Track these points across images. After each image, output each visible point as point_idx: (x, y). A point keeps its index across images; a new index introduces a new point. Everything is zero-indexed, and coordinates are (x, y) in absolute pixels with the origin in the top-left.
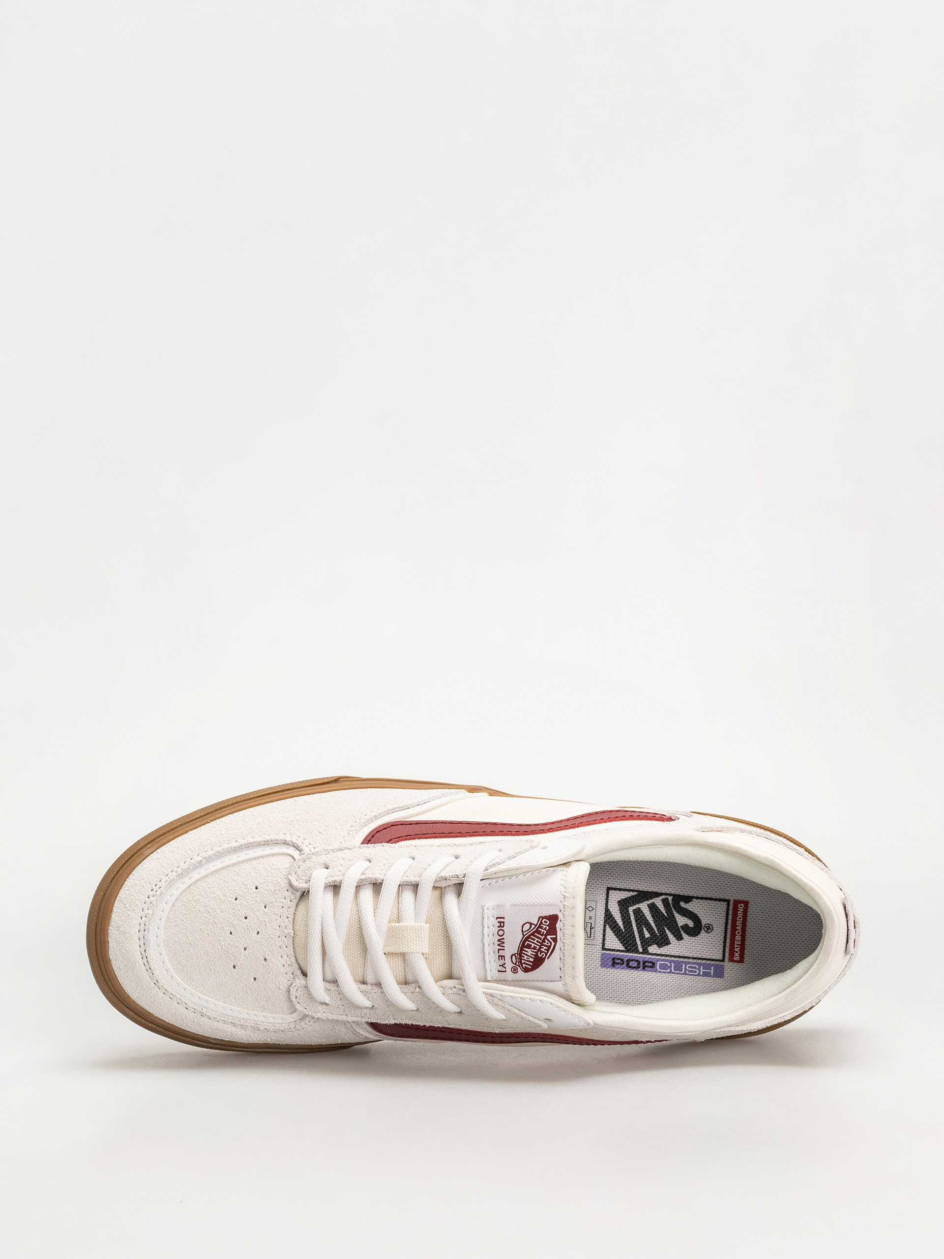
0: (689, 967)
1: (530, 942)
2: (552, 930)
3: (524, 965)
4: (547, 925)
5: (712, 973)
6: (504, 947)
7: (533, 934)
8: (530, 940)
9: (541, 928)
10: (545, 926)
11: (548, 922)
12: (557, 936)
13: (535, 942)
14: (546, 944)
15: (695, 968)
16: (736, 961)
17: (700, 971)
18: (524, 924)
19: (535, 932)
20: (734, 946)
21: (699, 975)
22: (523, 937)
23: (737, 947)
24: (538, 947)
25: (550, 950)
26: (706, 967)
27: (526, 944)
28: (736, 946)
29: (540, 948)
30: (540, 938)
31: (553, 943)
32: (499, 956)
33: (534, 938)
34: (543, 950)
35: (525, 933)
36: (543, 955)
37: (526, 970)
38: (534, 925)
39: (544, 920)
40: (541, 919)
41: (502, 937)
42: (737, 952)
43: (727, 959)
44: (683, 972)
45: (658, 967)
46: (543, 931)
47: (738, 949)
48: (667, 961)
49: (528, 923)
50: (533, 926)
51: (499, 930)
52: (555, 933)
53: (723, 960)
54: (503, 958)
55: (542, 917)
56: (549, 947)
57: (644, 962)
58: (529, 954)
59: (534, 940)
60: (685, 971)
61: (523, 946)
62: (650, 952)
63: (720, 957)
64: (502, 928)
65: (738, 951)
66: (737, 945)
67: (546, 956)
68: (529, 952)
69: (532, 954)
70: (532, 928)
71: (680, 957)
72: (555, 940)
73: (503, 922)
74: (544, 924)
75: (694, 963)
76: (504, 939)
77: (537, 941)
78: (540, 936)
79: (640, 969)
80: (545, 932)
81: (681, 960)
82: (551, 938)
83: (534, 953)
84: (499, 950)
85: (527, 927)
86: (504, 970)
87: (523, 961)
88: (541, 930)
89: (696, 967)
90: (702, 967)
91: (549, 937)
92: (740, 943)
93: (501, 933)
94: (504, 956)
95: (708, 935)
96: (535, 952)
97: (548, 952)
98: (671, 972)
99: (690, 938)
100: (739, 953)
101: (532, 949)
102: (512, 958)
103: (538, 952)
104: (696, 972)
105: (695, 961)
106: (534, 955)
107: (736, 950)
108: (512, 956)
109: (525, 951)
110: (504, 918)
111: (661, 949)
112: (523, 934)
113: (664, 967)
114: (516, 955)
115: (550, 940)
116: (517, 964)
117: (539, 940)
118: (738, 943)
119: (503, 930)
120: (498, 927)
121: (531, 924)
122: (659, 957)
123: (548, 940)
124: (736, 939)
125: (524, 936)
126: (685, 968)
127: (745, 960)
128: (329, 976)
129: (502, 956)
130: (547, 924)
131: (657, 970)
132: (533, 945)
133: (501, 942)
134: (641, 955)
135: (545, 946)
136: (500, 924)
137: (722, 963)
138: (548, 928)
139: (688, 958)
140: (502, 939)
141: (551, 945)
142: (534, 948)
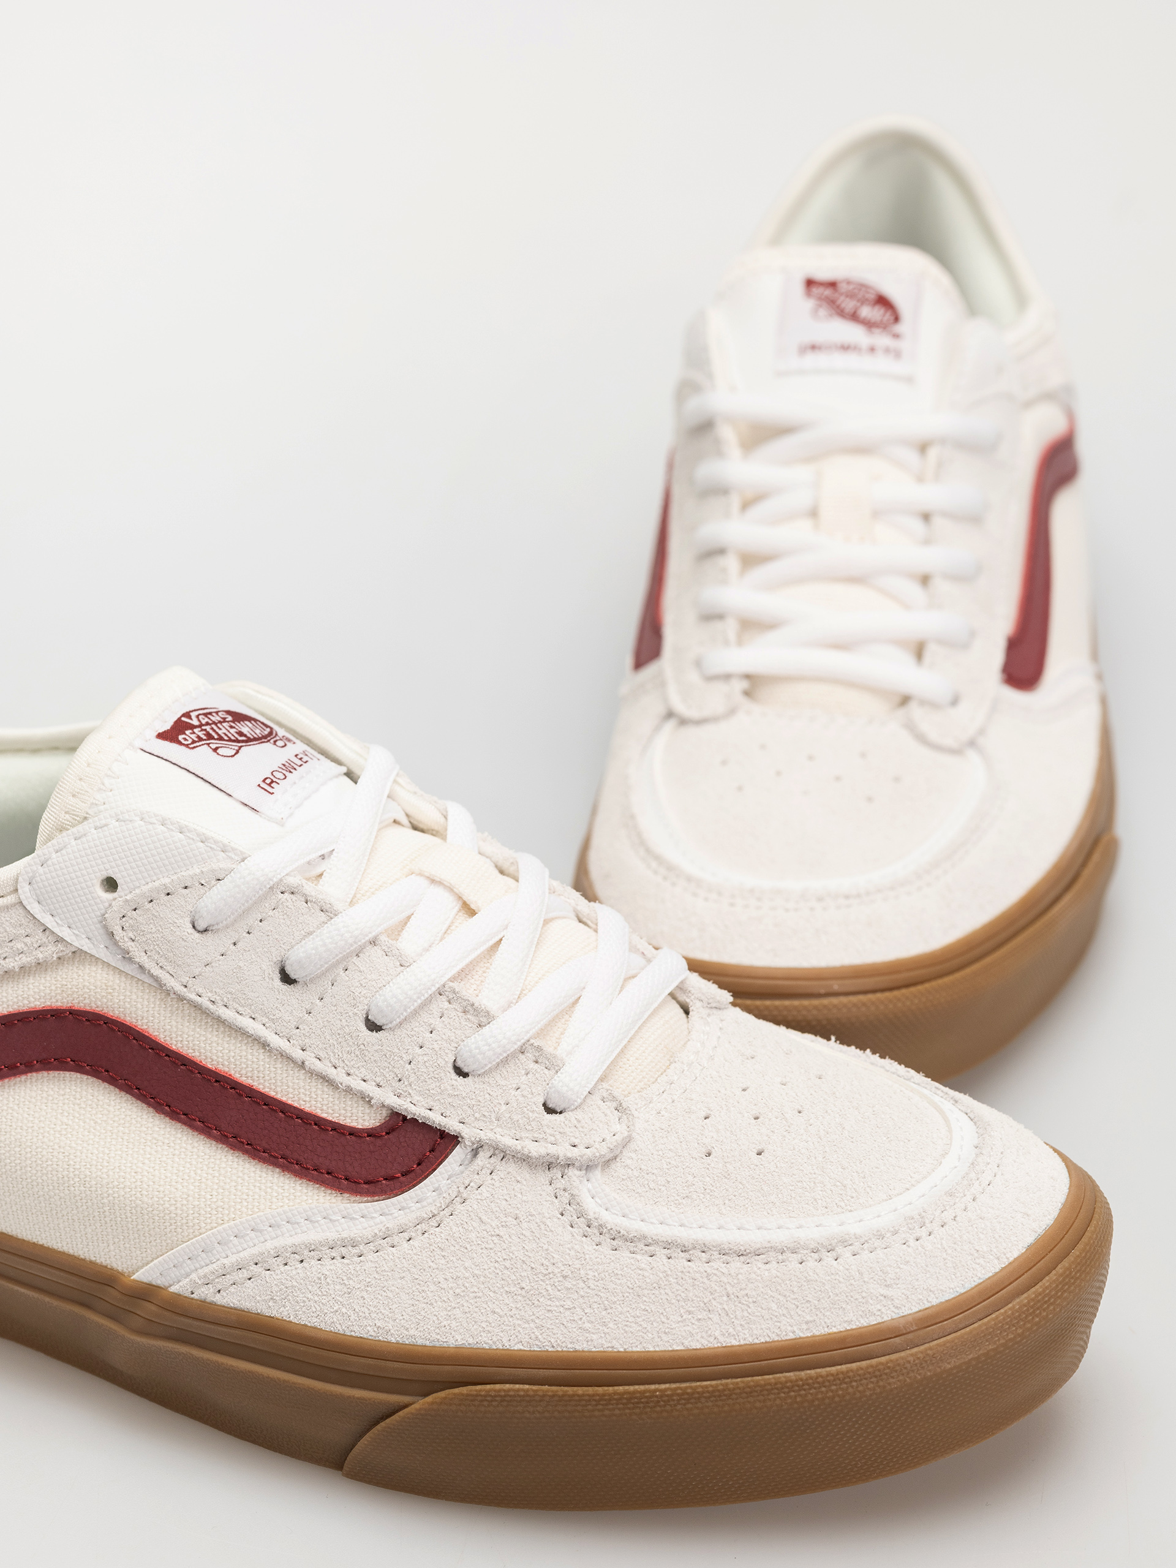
1: (234, 736)
2: (181, 726)
3: (266, 730)
4: (187, 735)
6: (287, 762)
7: (221, 739)
10: (192, 736)
11: (181, 737)
12: (181, 717)
13: (224, 731)
14: (207, 720)
19: (215, 740)
24: (224, 725)
25: (206, 711)
27: (244, 739)
29: (221, 722)
30: (213, 730)
31: (194, 714)
32: (304, 764)
33: (223, 735)
34: (219, 718)
35: (235, 749)
36: (222, 715)
37: (268, 726)
38: (209, 747)
39: (185, 742)
40: (192, 746)
46: (199, 734)
49: (219, 754)
50: (213, 745)
51: (279, 780)
52: (179, 723)
54: (298, 757)
55: (186, 747)
56: (206, 715)
58: (248, 729)
59: (224, 733)
64: (272, 778)
68: (244, 730)
69: (242, 726)
70: (218, 746)
72: (186, 715)
74: (191, 738)
76: (279, 768)
77: (221, 730)
78: (210, 731)
80: (196, 731)
82: (193, 720)
84: (299, 767)
85: (225, 752)
88: (202, 736)
91: (196, 723)
93: (279, 776)
96: (235, 725)
97: (213, 712)
101: (236, 730)
102: (284, 747)
103: (229, 722)
106: (239, 724)
108: (281, 748)
110: (259, 785)
114: (271, 743)
116: (279, 738)
117: (216, 728)
119: (273, 776)
120: (278, 784)
121: (214, 750)
123: (200, 721)
125: (240, 748)
129: (299, 760)
130: (183, 736)
132: (231, 731)
133: (288, 768)
135: (210, 719)
138: (188, 732)
140: (283, 770)
141: (201, 715)
142: (231, 728)
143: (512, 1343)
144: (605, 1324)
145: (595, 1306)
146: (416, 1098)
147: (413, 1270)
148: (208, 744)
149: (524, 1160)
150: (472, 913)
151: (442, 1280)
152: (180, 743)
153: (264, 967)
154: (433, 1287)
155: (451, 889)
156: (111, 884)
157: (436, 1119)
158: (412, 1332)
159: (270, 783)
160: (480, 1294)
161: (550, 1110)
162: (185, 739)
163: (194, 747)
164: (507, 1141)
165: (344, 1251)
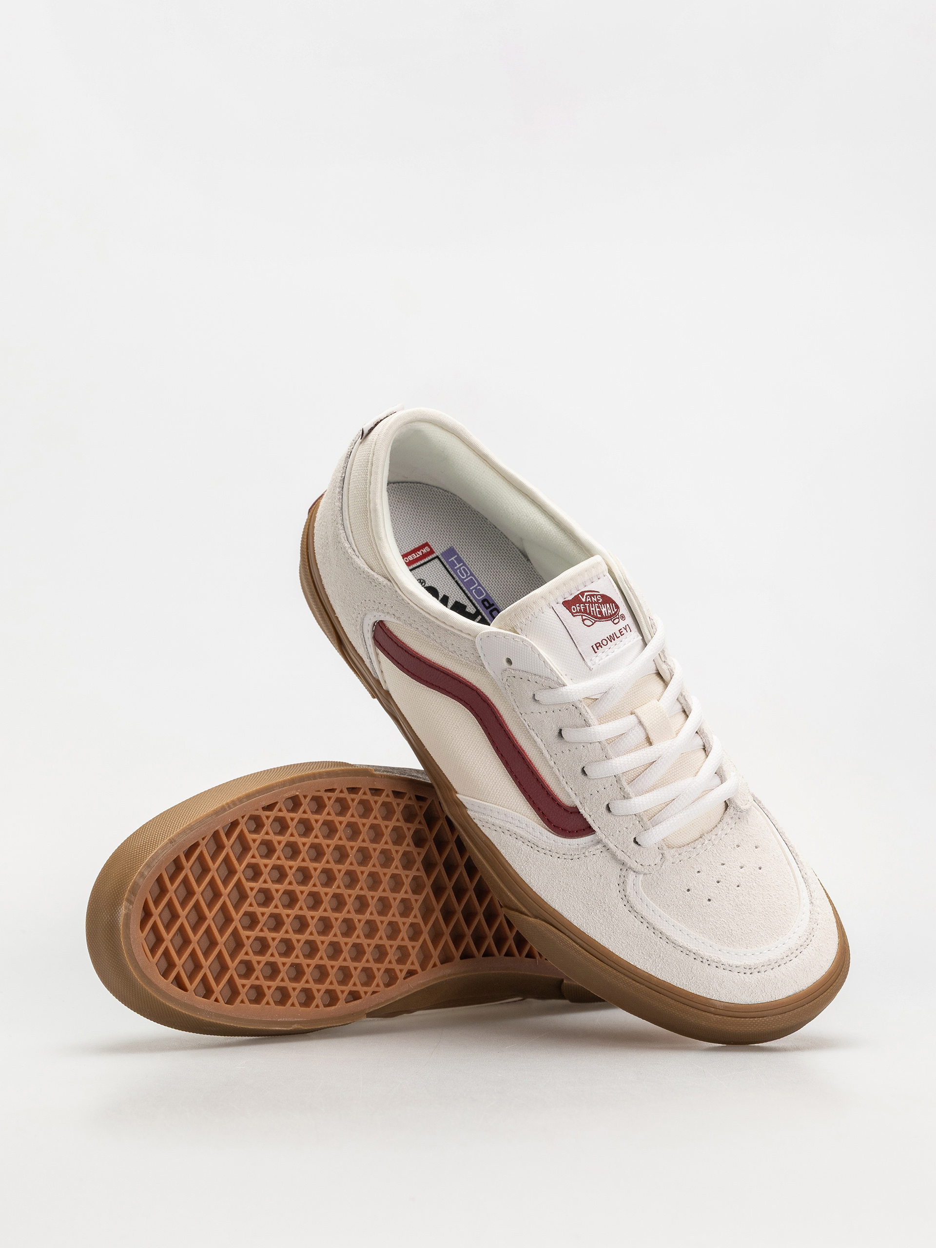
0: (463, 576)
1: (596, 613)
2: (576, 600)
3: (615, 610)
4: (576, 607)
5: (454, 557)
6: (613, 634)
7: (590, 614)
8: (595, 614)
9: (580, 610)
10: (578, 608)
11: (573, 607)
12: (579, 594)
13: (594, 609)
14: (590, 599)
15: (461, 572)
16: (430, 547)
17: (460, 567)
18: (587, 626)
19: (587, 613)
20: (419, 557)
21: (464, 565)
22: (597, 621)
23: (419, 554)
24: (596, 605)
25: (592, 593)
26: (453, 565)
27: (600, 616)
28: (418, 556)
29: (595, 603)
30: (589, 606)
31: (586, 594)
32: (622, 635)
33: (592, 611)
34: (596, 600)
35: (593, 621)
36: (599, 597)
37: (617, 607)
38: (582, 617)
39: (573, 611)
40: (575, 614)
41: (607, 639)
42: (422, 552)
43: (434, 556)
44: (471, 577)
45: (483, 596)
46: (582, 607)
47: (419, 553)
48: (472, 594)
49: (584, 623)
50: (584, 617)
51: (603, 645)
52: (577, 597)
53: (437, 557)
54: (621, 631)
55: (572, 614)
56: (591, 596)
57: (487, 608)
58: (606, 609)
59: (593, 610)
60: (469, 576)
61: (603, 618)
62: (475, 610)
63: (436, 560)
64: (601, 643)
65: (420, 552)
66: (416, 555)
67: (598, 595)
68: (604, 610)
69: (604, 607)
70: (586, 618)
71: (461, 588)
72: (582, 593)
73: (595, 644)
74: (577, 609)
75: (457, 575)
76: (607, 637)
77: (593, 608)
78: (588, 607)
79: (496, 607)
80: (582, 605)
81: (462, 585)
82: (583, 598)
83: (603, 606)
84: (617, 638)
85: (588, 622)
86: (627, 626)
87: (613, 612)
88: (582, 609)
89: (459, 572)
90: (455, 568)
91: (584, 600)
92: (413, 554)
93: (604, 642)
94: (619, 631)
95: (426, 580)
96: (601, 605)
97: (595, 595)
98: (480, 585)
99: (439, 591)
100: (422, 550)
101: (600, 609)
102: (617, 623)
103: (600, 603)
104: (464, 569)
105: (455, 576)
106: (604, 605)
107: (421, 554)
108: (615, 624)
109: (605, 614)
110: (592, 646)
111: (466, 604)
112: (595, 622)
113: (479, 593)
114: (612, 620)
115: (585, 597)
116: (617, 617)
117: (591, 606)
118: (415, 556)
119: (602, 642)
120: (602, 647)
121: (583, 620)
122: (474, 601)
123: (586, 599)
124: (412, 559)
125: (595, 621)
126: (467, 577)
127: (424, 543)
128: (717, 780)
129: (620, 633)
130: (574, 607)
131: (486, 596)
132: (597, 610)
133: (612, 638)
134: (484, 614)
135: (591, 599)
136: (599, 646)
137: (440, 557)
138: (577, 605)
139: (456, 582)
140: (609, 639)
141: (589, 595)
142: (599, 607)
143: (574, 922)
144: (610, 938)
145: (610, 929)
146: (587, 809)
147: (553, 870)
148: (582, 616)
149: (614, 856)
150: (651, 744)
151: (562, 881)
152: (571, 612)
153: (554, 726)
154: (557, 882)
155: (645, 730)
156: (509, 661)
157: (590, 821)
158: (542, 893)
159: (598, 645)
160: (573, 896)
161: (635, 842)
162: (574, 609)
163: (577, 616)
164: (611, 846)
165: (533, 846)
